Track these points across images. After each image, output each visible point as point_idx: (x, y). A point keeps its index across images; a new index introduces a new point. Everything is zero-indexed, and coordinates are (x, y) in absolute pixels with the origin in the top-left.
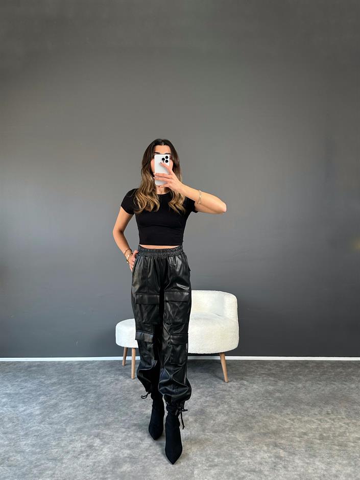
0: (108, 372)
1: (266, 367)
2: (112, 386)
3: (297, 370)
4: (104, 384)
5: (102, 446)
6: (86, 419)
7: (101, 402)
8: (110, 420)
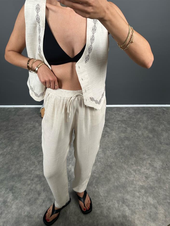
0: (30, 119)
1: (121, 113)
2: (30, 133)
3: (139, 116)
4: (26, 131)
5: (12, 202)
6: (8, 170)
7: (21, 150)
8: (23, 170)
